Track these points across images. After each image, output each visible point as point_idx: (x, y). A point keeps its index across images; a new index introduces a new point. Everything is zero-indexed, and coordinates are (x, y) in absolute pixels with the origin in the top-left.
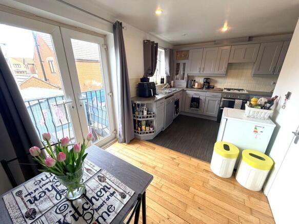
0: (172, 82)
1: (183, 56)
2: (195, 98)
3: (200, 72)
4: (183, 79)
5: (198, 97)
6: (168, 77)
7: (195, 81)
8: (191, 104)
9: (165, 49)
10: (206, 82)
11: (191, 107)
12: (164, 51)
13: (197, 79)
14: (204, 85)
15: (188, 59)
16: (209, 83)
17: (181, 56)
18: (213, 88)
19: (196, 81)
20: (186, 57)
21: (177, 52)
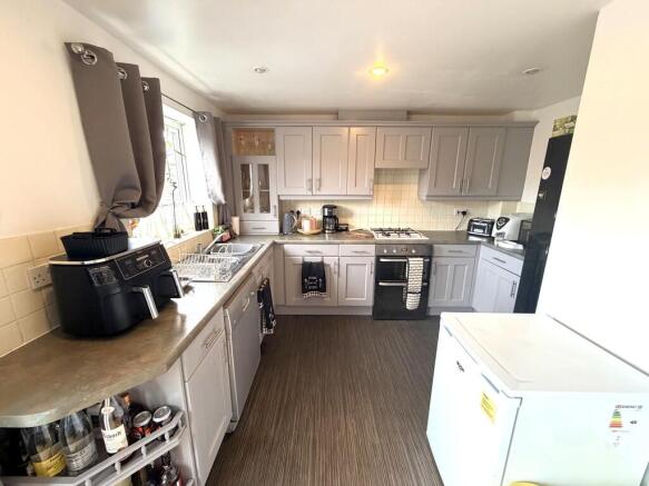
0: (236, 220)
1: (257, 143)
2: (311, 264)
3: (311, 189)
4: (268, 211)
5: (318, 259)
6: (218, 207)
7: (298, 213)
8: (303, 283)
9: (196, 115)
10: (330, 216)
11: (305, 290)
12: (193, 121)
13: (303, 209)
14: (324, 222)
15: (272, 152)
16: (335, 218)
17: (251, 145)
18: (347, 230)
19: (303, 213)
20: (268, 147)
21: (238, 131)
